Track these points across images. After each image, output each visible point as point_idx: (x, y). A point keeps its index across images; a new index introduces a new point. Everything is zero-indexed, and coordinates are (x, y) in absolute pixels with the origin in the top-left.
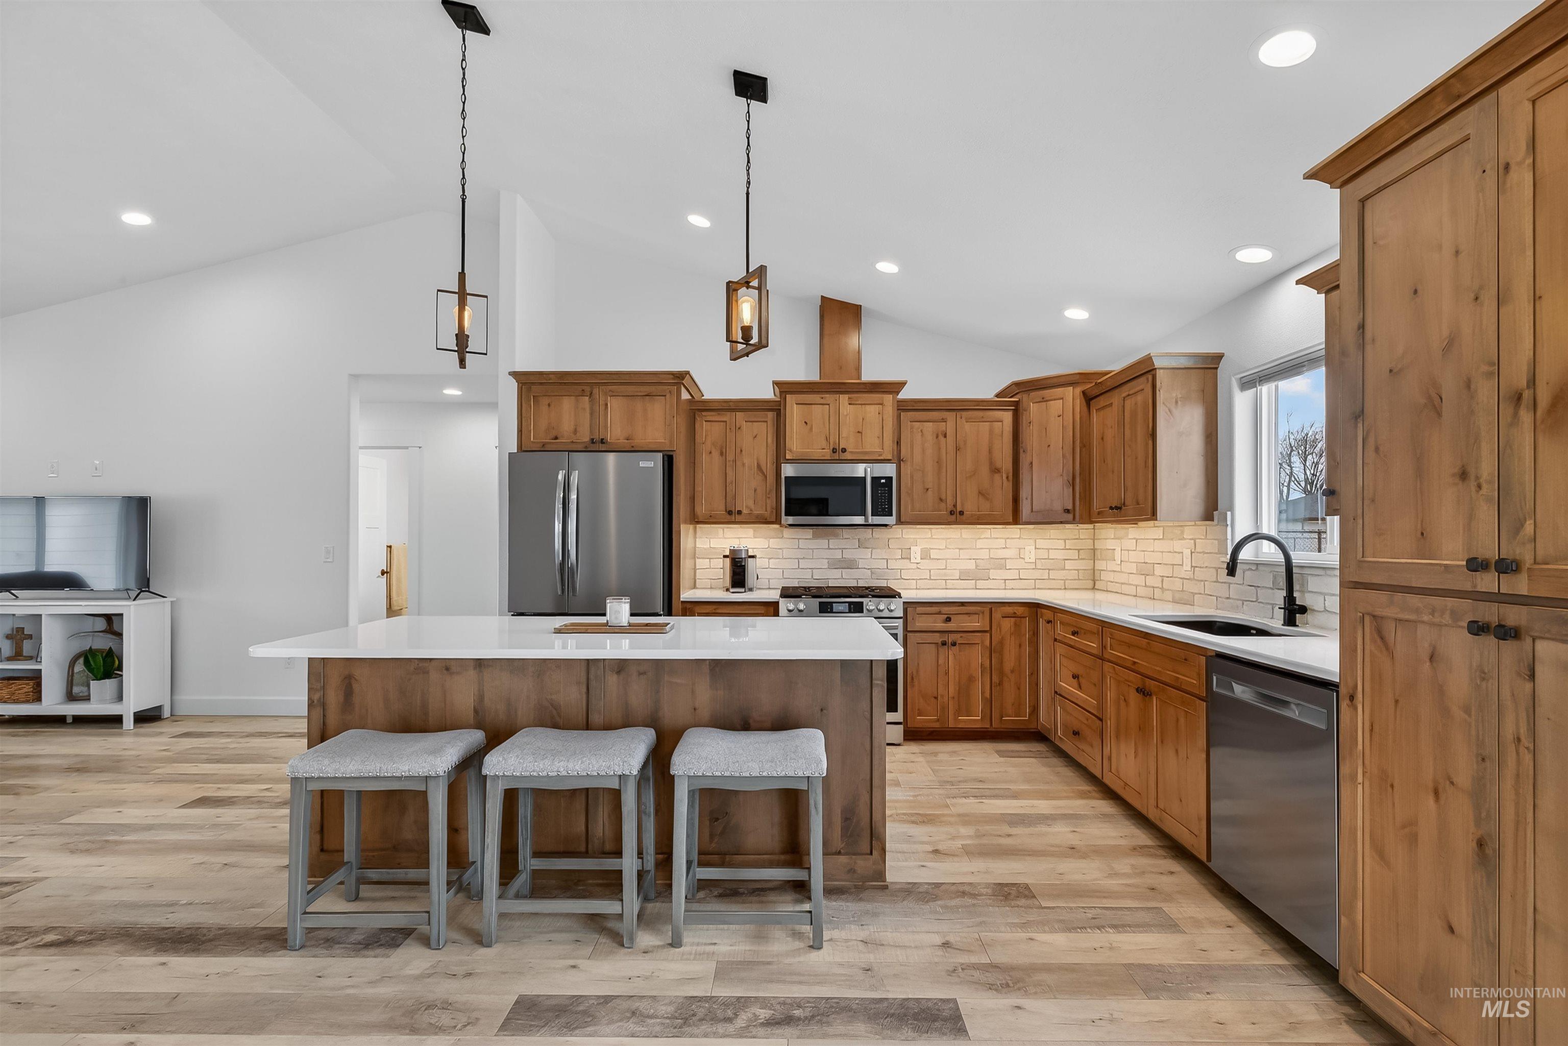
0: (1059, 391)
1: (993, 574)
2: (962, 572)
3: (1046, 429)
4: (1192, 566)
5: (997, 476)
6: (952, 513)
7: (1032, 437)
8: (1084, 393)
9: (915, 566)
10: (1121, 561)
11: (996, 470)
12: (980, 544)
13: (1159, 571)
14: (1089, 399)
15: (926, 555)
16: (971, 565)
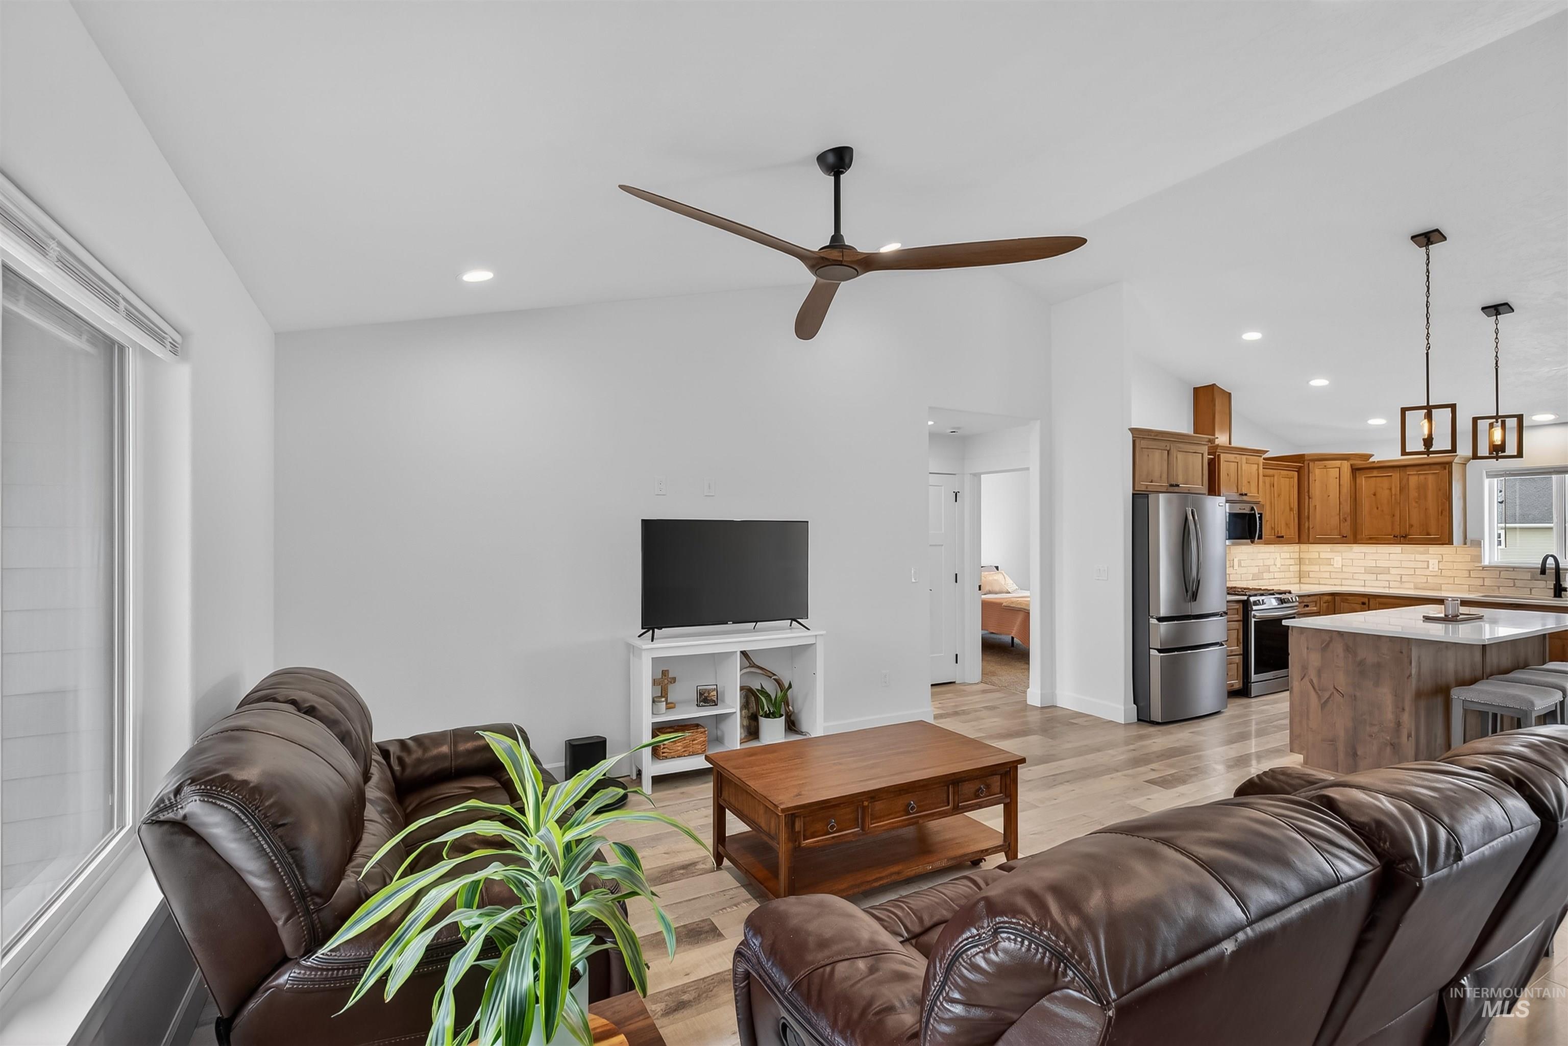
0: (1338, 463)
1: (1266, 575)
2: (1254, 575)
3: (1326, 486)
4: (1439, 569)
5: (1292, 513)
6: (1278, 537)
7: (1316, 489)
8: (1351, 465)
9: (1234, 572)
10: (1342, 566)
11: (1291, 509)
12: (1260, 556)
13: (1393, 571)
14: (1355, 470)
15: (1240, 565)
16: (1256, 570)
